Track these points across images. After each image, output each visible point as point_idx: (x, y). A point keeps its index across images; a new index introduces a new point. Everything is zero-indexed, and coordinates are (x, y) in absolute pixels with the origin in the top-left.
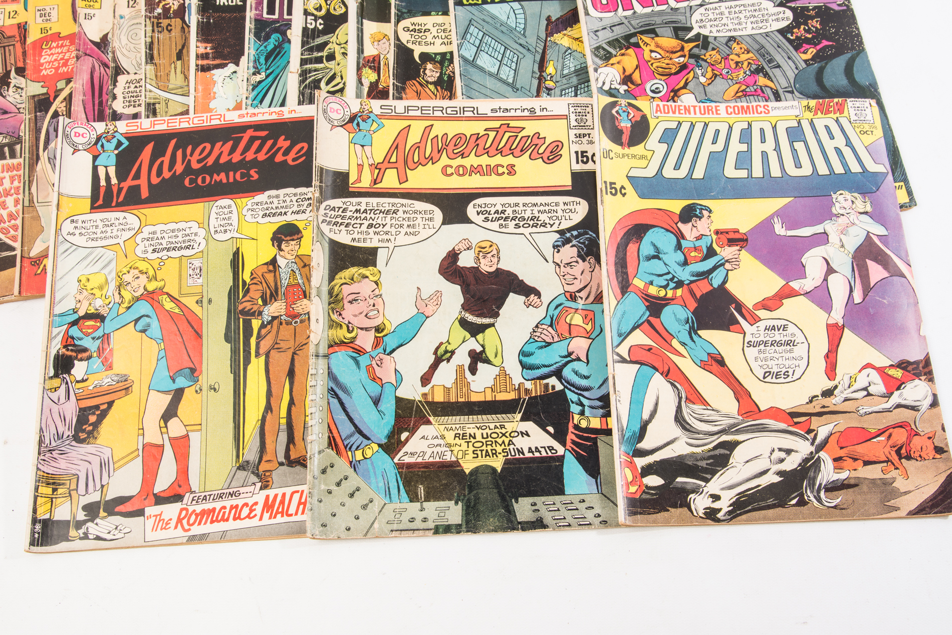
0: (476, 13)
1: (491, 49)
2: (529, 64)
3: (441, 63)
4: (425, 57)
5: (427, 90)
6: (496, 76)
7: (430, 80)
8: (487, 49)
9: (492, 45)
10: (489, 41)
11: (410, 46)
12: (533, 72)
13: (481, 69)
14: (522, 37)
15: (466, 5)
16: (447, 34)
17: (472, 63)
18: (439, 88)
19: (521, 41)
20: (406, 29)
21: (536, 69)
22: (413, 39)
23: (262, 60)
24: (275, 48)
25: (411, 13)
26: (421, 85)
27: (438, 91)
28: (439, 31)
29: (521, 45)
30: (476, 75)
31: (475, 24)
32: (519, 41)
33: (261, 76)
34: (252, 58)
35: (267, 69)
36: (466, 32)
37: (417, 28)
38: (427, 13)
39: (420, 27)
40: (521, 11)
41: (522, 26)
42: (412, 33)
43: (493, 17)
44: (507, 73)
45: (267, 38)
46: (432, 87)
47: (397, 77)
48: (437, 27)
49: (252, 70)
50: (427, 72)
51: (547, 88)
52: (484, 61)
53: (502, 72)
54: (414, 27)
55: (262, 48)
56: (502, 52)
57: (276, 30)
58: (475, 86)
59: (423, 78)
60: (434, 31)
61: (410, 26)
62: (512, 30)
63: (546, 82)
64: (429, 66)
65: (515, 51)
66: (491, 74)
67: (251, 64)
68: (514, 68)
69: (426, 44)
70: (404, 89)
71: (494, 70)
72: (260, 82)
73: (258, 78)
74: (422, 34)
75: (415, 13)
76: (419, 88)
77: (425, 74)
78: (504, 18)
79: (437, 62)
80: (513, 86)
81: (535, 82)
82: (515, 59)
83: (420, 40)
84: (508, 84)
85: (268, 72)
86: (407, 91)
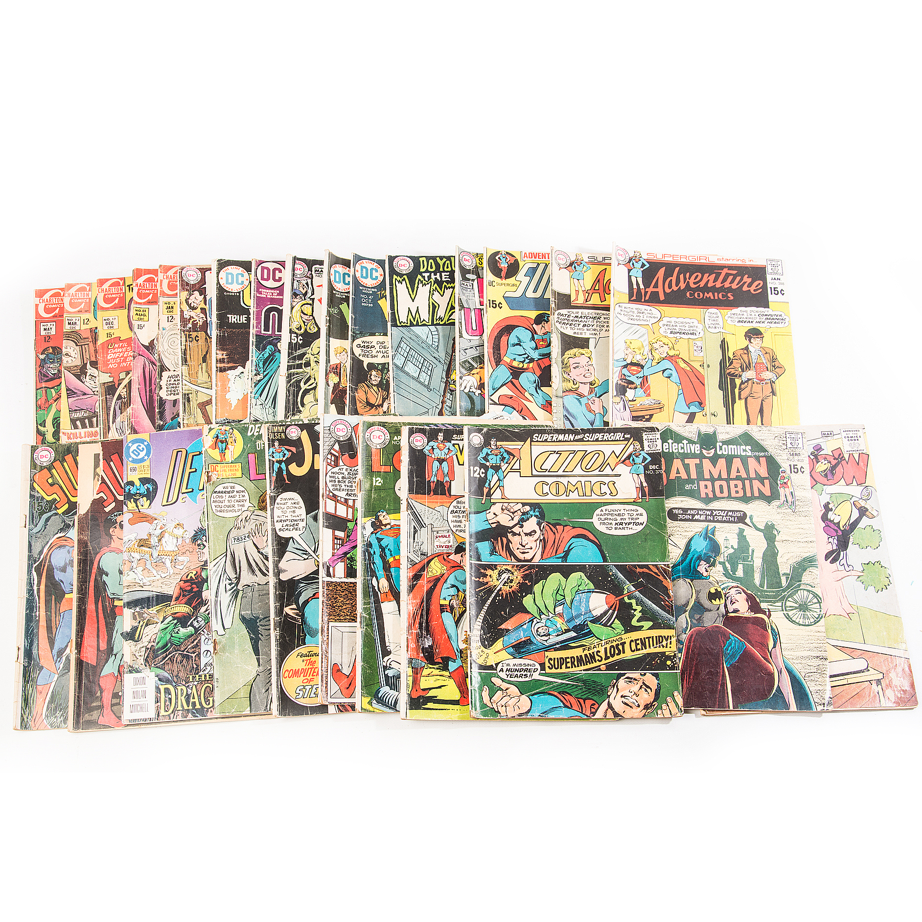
0: (406, 333)
1: (414, 359)
2: (439, 372)
3: (382, 371)
4: (371, 366)
5: (372, 390)
6: (417, 379)
7: (374, 383)
8: (412, 359)
9: (415, 357)
10: (414, 354)
11: (361, 358)
12: (442, 378)
13: (408, 374)
14: (436, 352)
15: (399, 326)
16: (386, 350)
17: (402, 369)
18: (380, 389)
19: (435, 355)
20: (359, 346)
21: (444, 376)
22: (363, 353)
23: (261, 365)
24: (270, 355)
25: (363, 334)
26: (368, 387)
27: (379, 391)
28: (381, 347)
29: (435, 358)
30: (403, 378)
31: (405, 340)
32: (433, 355)
33: (260, 377)
34: (254, 363)
35: (264, 372)
36: (399, 346)
37: (366, 345)
38: (373, 334)
39: (368, 344)
40: (436, 333)
41: (436, 344)
42: (363, 348)
43: (417, 336)
44: (424, 378)
45: (264, 348)
46: (375, 388)
47: (352, 381)
48: (380, 345)
49: (254, 372)
50: (372, 377)
51: (450, 390)
52: (411, 368)
53: (421, 377)
54: (364, 344)
55: (261, 356)
56: (422, 362)
57: (270, 343)
58: (403, 386)
59: (369, 382)
60: (377, 347)
61: (361, 343)
62: (429, 346)
63: (451, 386)
64: (374, 373)
65: (431, 362)
66: (413, 378)
67: (254, 368)
68: (429, 374)
69: (372, 357)
70: (356, 390)
71: (416, 375)
72: (260, 381)
73: (258, 378)
74: (369, 349)
75: (365, 334)
76: (367, 388)
77: (371, 378)
78: (424, 337)
79: (379, 370)
80: (428, 387)
81: (443, 385)
82: (430, 368)
83: (368, 353)
84: (425, 386)
85: (265, 373)
86: (359, 390)
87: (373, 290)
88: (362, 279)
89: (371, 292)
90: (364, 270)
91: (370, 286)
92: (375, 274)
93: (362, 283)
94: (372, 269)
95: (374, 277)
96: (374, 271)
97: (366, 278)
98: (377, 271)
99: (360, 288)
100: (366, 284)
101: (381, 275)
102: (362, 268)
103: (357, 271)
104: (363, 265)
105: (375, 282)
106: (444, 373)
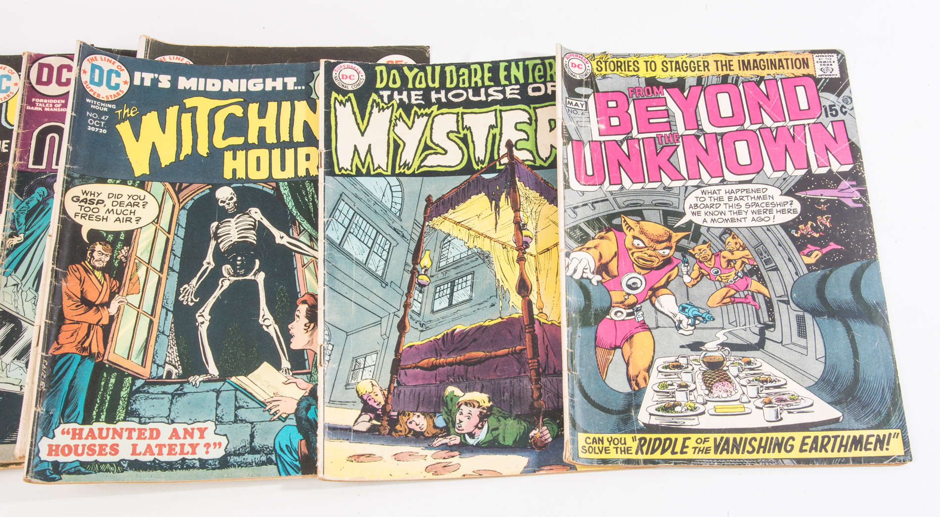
3: (113, 244)
4: (96, 236)
5: (93, 277)
7: (97, 265)
11: (78, 220)
16: (123, 209)
18: (107, 276)
20: (76, 199)
22: (83, 212)
23: (22, 220)
25: (84, 180)
26: (86, 271)
27: (105, 279)
28: (115, 204)
33: (19, 239)
37: (89, 197)
38: (103, 181)
39: (92, 197)
42: (83, 204)
46: (99, 274)
47: (57, 260)
48: (113, 199)
50: (95, 254)
54: (85, 196)
57: (42, 183)
59: (90, 263)
60: (108, 202)
61: (80, 194)
64: (99, 247)
69: (98, 219)
70: (65, 275)
72: (17, 245)
73: (15, 241)
74: (94, 206)
75: (89, 179)
76: (84, 274)
77: (92, 257)
79: (108, 242)
83: (91, 213)
86: (69, 277)
87: (110, 106)
88: (93, 87)
89: (106, 109)
90: (97, 71)
91: (105, 99)
92: (114, 80)
93: (91, 93)
94: (110, 72)
95: (113, 84)
96: (113, 75)
97: (99, 84)
98: (118, 75)
99: (88, 100)
100: (99, 95)
101: (126, 83)
102: (94, 67)
103: (85, 72)
104: (95, 63)
105: (113, 92)
106: (410, 257)
